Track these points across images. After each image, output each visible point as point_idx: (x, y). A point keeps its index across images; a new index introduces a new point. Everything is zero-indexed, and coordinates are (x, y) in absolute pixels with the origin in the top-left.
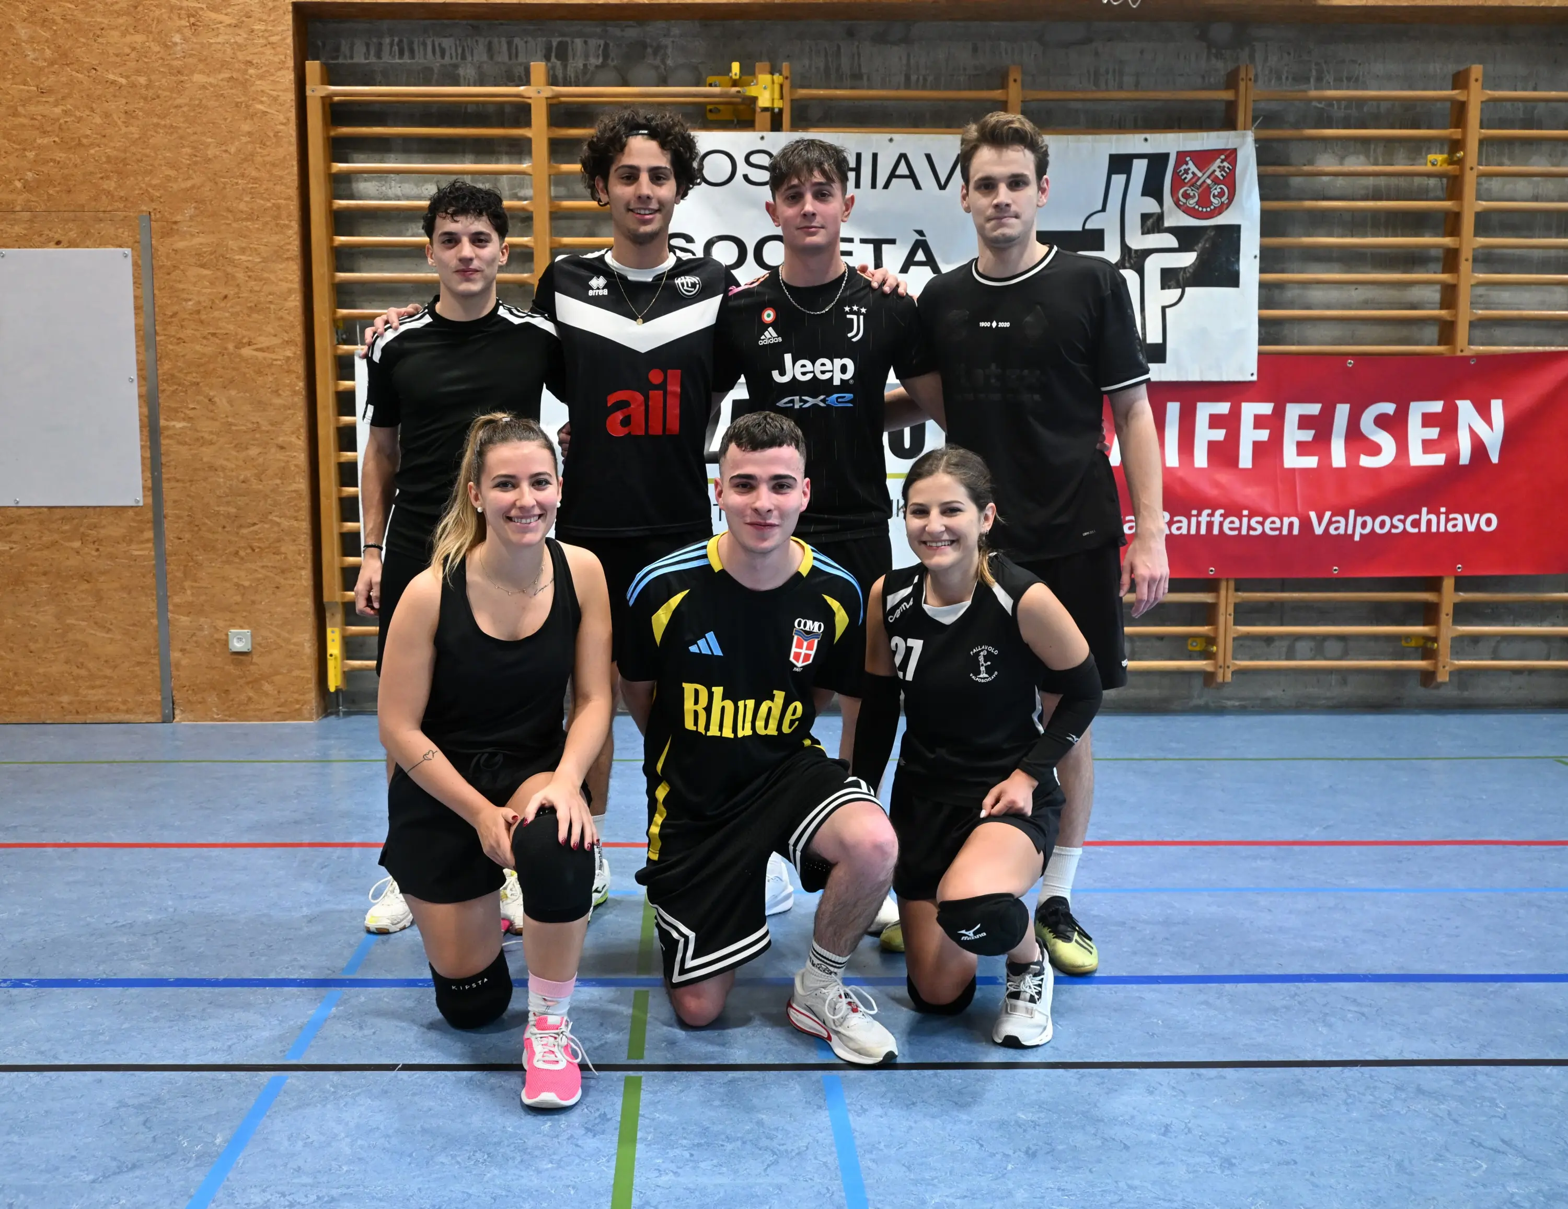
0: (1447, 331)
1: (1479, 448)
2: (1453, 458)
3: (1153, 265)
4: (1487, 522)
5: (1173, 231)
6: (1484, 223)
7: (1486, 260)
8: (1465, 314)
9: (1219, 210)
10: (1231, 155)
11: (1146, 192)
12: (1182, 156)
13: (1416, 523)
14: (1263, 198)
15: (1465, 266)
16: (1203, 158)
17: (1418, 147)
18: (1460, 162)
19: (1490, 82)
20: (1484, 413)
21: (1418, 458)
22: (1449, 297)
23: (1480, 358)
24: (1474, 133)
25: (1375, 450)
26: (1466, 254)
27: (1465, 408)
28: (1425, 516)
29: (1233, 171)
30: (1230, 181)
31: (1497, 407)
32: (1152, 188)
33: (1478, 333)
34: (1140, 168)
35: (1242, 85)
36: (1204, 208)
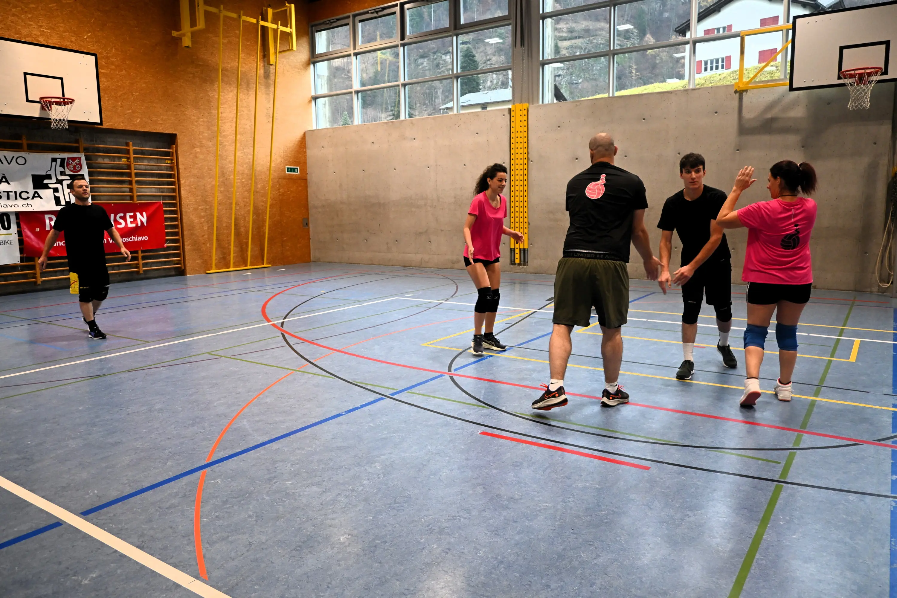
0: (132, 198)
1: (142, 222)
2: (137, 225)
3: (65, 183)
4: (146, 238)
5: (69, 175)
6: (137, 175)
7: (138, 182)
8: (135, 194)
9: (79, 171)
10: (80, 159)
11: (60, 166)
12: (68, 159)
13: (131, 239)
14: (88, 168)
15: (134, 184)
16: (74, 159)
17: (120, 158)
18: (130, 162)
19: (134, 145)
20: (142, 215)
21: (130, 225)
22: (131, 190)
23: (140, 203)
24: (132, 156)
25: (120, 224)
26: (134, 182)
27: (138, 214)
28: (133, 238)
29: (81, 162)
30: (80, 164)
31: (144, 214)
32: (62, 165)
33: (139, 198)
34: (59, 161)
35: (80, 143)
36: (75, 170)
